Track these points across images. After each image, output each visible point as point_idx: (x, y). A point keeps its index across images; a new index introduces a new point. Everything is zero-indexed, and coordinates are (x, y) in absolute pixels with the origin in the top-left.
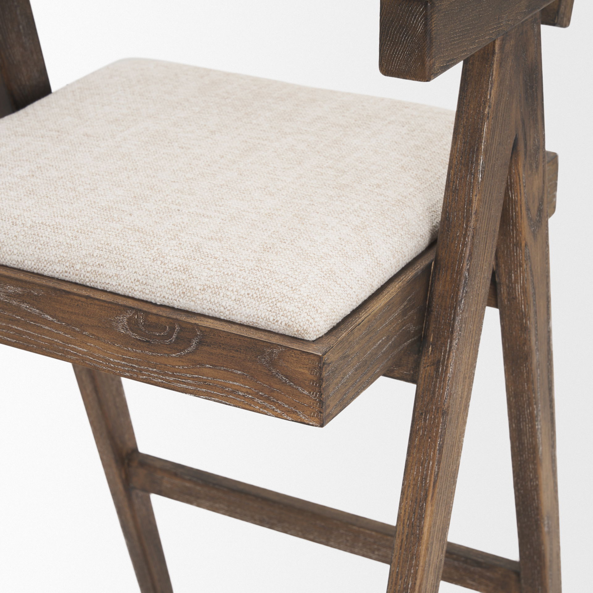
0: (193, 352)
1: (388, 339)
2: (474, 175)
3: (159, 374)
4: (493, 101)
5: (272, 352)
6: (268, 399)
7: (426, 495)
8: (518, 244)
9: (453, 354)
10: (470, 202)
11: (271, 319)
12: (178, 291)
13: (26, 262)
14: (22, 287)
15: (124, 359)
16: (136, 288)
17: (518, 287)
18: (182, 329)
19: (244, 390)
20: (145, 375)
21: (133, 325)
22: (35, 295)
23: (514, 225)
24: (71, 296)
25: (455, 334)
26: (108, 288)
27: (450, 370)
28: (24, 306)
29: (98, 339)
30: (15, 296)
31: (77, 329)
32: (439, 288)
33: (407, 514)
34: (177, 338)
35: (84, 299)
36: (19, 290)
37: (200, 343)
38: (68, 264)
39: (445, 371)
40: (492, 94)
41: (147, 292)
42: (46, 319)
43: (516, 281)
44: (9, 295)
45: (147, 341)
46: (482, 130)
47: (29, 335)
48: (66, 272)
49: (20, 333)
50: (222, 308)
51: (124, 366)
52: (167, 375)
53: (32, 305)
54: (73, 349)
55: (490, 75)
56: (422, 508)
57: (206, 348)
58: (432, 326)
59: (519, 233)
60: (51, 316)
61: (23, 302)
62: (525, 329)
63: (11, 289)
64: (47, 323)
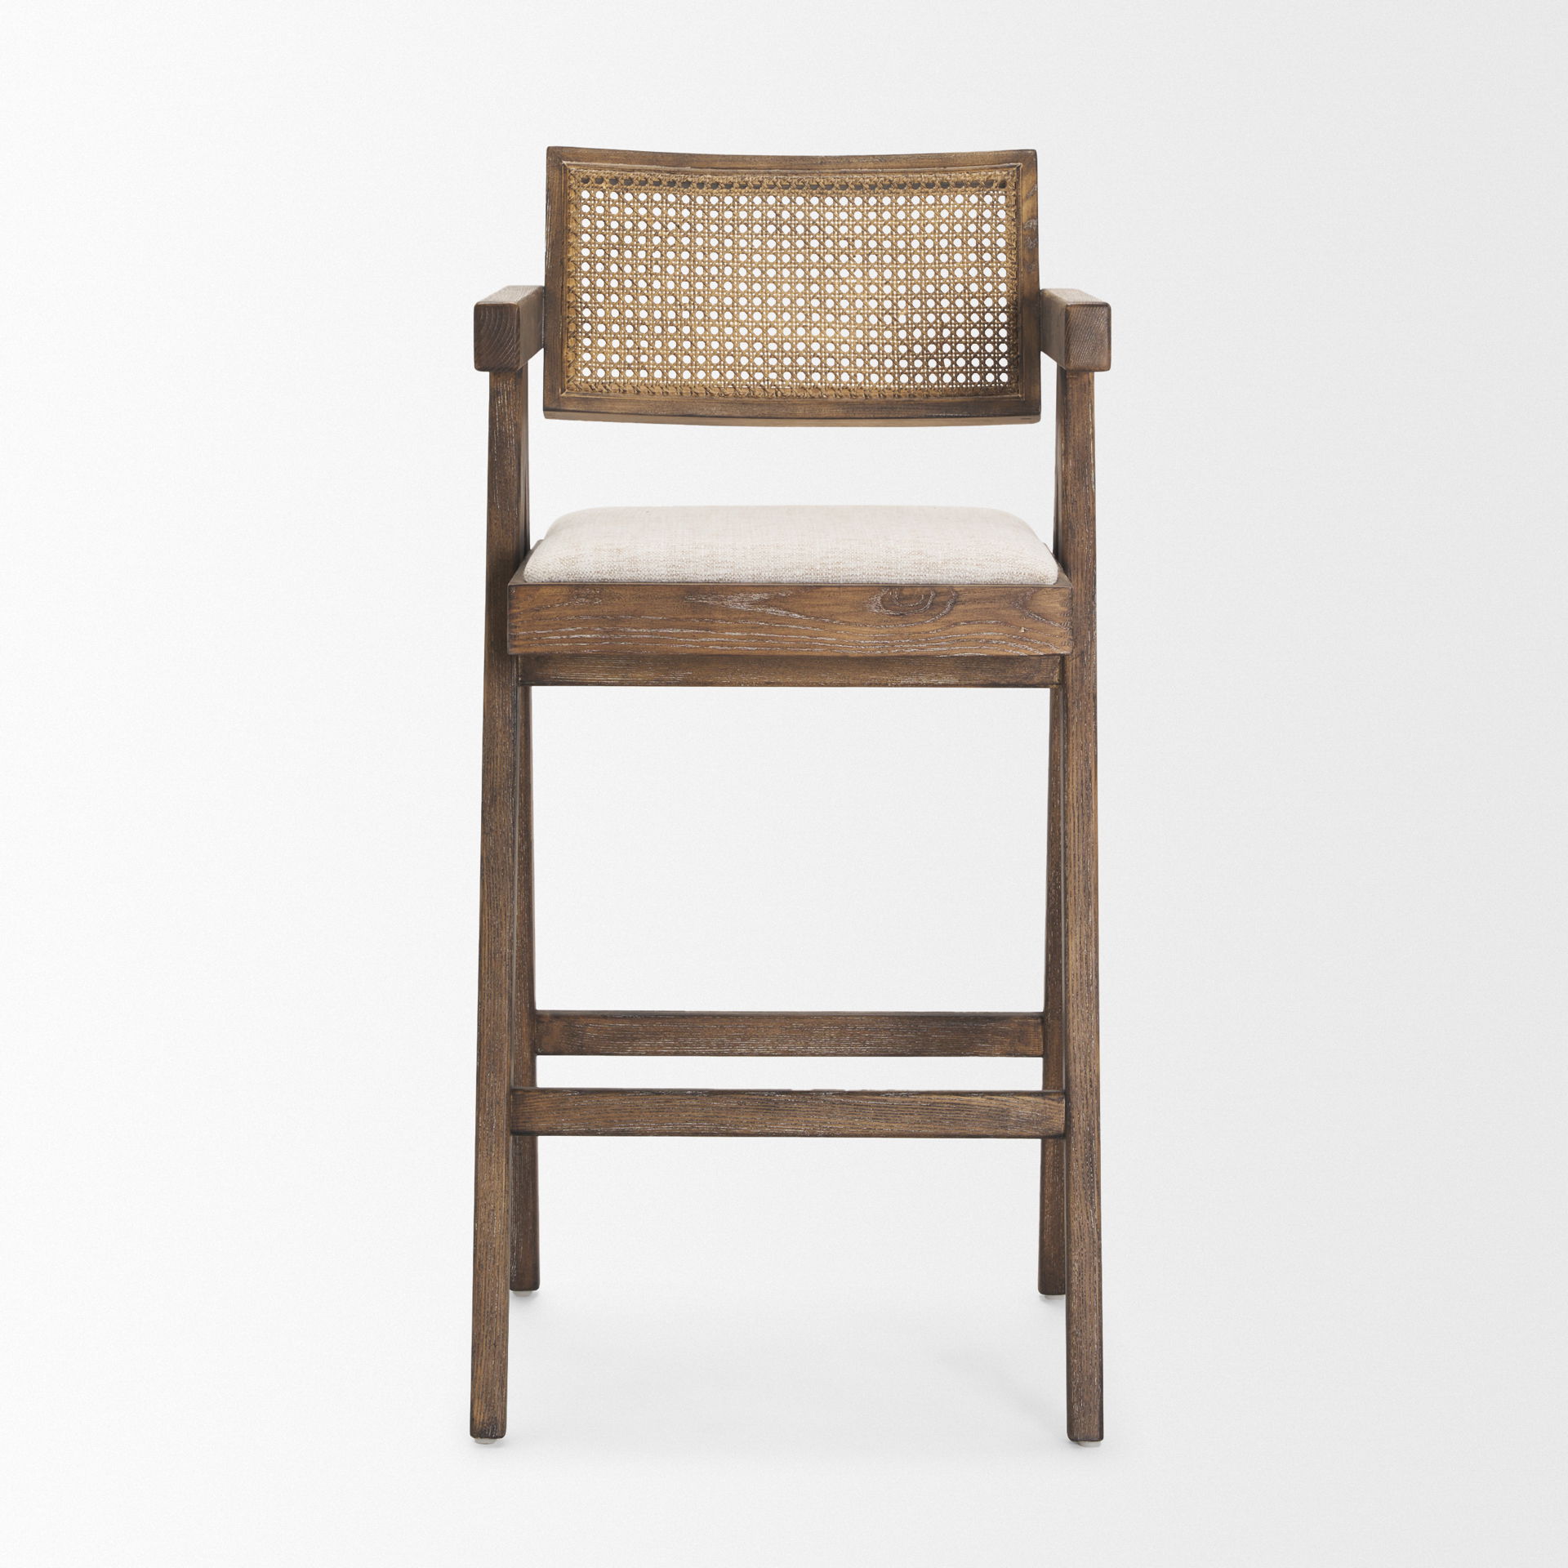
0: (949, 613)
2: (1089, 487)
3: (911, 644)
5: (1026, 595)
6: (1021, 640)
10: (1089, 510)
11: (1015, 573)
12: (922, 569)
13: (763, 574)
14: (768, 593)
15: (875, 638)
16: (881, 573)
18: (937, 594)
19: (998, 638)
20: (897, 648)
21: (886, 603)
22: (784, 597)
24: (823, 589)
26: (851, 580)
28: (769, 610)
29: (849, 624)
30: (761, 602)
31: (827, 620)
33: (1075, 797)
34: (932, 604)
35: (836, 589)
36: (765, 596)
37: (955, 604)
38: (807, 567)
41: (893, 574)
42: (794, 618)
44: (754, 604)
45: (901, 614)
46: (1089, 448)
48: (807, 574)
49: (763, 639)
50: (967, 574)
51: (874, 645)
52: (919, 642)
53: (779, 607)
54: (820, 641)
57: (960, 607)
60: (799, 614)
61: (769, 606)
63: (756, 597)
64: (795, 621)
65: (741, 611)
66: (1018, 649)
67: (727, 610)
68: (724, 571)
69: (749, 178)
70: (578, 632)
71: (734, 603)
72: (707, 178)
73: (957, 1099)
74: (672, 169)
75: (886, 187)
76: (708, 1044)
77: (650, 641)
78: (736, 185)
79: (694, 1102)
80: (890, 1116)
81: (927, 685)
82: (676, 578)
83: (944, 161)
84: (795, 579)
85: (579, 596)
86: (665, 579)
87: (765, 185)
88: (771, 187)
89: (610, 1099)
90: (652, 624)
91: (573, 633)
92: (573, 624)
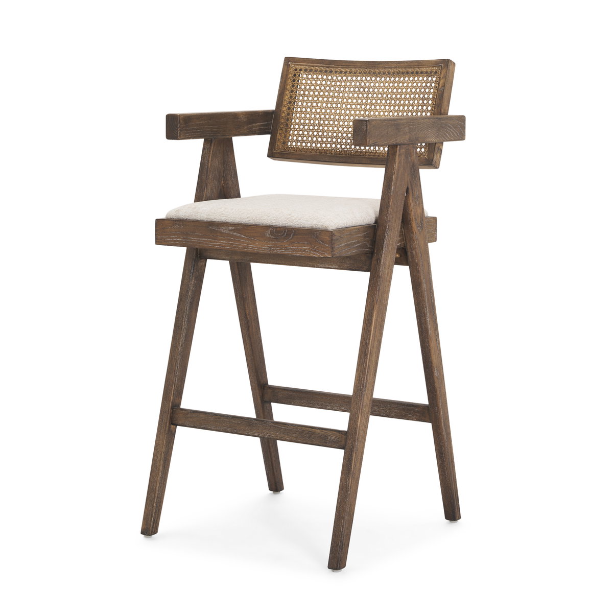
0: (291, 239)
1: (358, 242)
2: (390, 193)
4: (396, 168)
7: (373, 308)
8: (412, 233)
9: (383, 255)
10: (389, 202)
13: (236, 220)
15: (268, 247)
16: (274, 222)
17: (414, 252)
18: (288, 231)
19: (308, 249)
20: (275, 251)
21: (272, 233)
22: (239, 229)
23: (410, 224)
24: (251, 227)
25: (384, 248)
26: (263, 224)
27: (382, 261)
28: (234, 234)
29: (260, 240)
30: (232, 230)
31: (253, 239)
32: (379, 233)
34: (286, 235)
35: (255, 227)
36: (233, 228)
37: (294, 235)
39: (380, 262)
40: (396, 166)
42: (242, 237)
43: (413, 249)
44: (230, 231)
45: (276, 238)
46: (392, 178)
47: (236, 245)
48: (250, 220)
49: (233, 244)
51: (268, 249)
52: (282, 249)
53: (238, 233)
54: (250, 246)
55: (395, 159)
56: (372, 313)
57: (296, 236)
58: (376, 247)
59: (412, 228)
60: (244, 235)
61: (234, 232)
62: (418, 271)
63: (230, 228)
64: (242, 238)
65: (226, 233)
66: (314, 254)
67: (221, 233)
68: (224, 218)
69: (353, 70)
70: (176, 238)
71: (224, 230)
72: (339, 70)
73: (311, 430)
74: (327, 66)
75: (398, 73)
76: (318, 404)
77: (198, 243)
78: (348, 72)
79: (227, 420)
80: (289, 433)
81: (328, 268)
82: (209, 220)
83: (419, 64)
84: (246, 222)
85: (176, 224)
86: (205, 220)
87: (358, 72)
88: (360, 73)
89: (201, 415)
90: (198, 236)
91: (174, 238)
92: (174, 235)
